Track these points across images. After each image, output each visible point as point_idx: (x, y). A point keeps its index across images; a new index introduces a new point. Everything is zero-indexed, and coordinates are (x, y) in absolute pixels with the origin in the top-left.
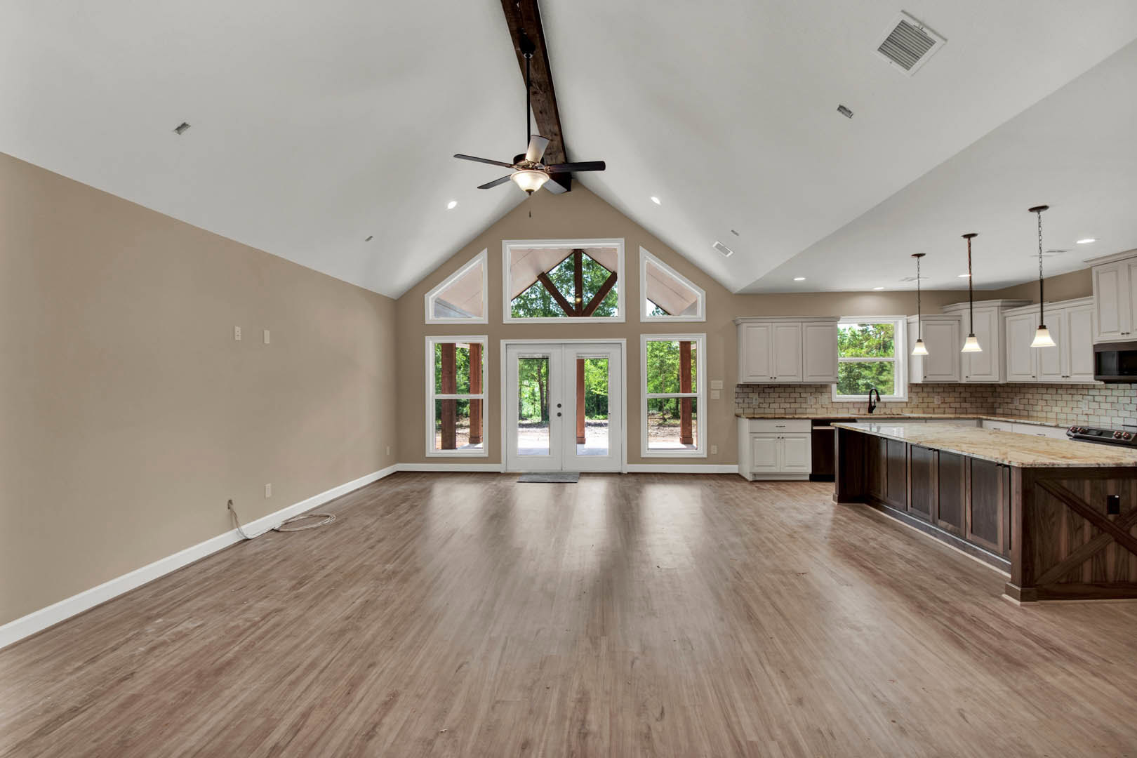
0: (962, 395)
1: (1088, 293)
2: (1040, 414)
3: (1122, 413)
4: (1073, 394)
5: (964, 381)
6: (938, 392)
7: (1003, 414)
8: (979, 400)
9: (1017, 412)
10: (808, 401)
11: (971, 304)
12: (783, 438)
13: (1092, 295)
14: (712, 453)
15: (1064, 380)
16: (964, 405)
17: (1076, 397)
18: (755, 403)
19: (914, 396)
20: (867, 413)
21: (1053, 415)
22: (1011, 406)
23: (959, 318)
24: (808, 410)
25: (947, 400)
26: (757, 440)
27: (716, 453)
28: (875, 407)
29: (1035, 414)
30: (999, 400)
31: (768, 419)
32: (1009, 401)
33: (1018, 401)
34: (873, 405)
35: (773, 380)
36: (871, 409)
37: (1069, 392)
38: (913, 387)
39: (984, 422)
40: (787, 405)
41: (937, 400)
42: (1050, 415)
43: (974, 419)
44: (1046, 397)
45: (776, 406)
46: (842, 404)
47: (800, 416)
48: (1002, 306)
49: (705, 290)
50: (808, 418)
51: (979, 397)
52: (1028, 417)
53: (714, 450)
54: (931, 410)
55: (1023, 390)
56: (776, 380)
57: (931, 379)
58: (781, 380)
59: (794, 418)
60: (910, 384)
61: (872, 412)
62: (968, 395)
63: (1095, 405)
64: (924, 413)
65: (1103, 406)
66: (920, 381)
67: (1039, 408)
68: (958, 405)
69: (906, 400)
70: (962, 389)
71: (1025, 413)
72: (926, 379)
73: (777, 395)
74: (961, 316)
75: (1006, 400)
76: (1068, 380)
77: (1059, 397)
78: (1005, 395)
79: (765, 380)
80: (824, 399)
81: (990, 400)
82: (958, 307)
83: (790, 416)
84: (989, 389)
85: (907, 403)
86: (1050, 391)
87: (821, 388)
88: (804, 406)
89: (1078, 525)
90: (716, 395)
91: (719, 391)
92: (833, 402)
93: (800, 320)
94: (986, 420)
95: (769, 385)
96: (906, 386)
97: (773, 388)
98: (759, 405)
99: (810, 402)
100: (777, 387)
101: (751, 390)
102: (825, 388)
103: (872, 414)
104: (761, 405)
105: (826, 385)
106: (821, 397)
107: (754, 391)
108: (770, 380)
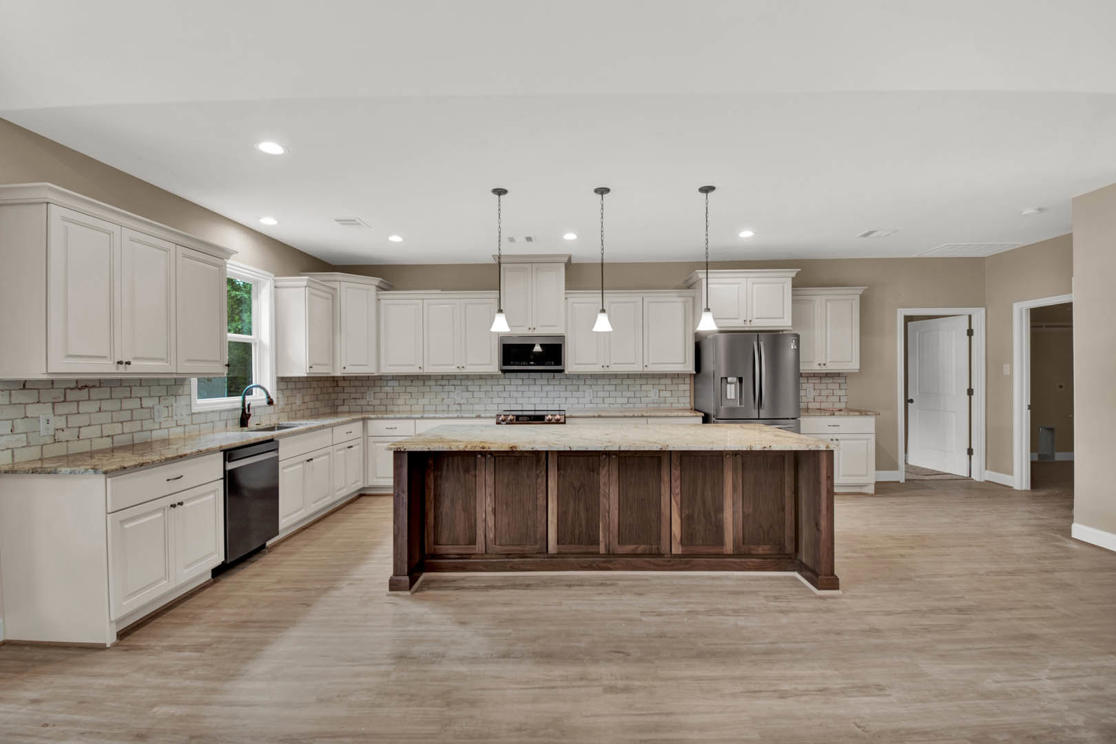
1: (495, 286)
2: (401, 408)
3: (497, 400)
4: (443, 386)
6: (300, 389)
7: (349, 412)
9: (370, 408)
10: (156, 413)
13: (500, 289)
15: (458, 370)
16: (317, 404)
17: (446, 389)
18: (45, 432)
19: (281, 395)
21: (419, 408)
22: (360, 402)
28: (250, 415)
29: (396, 409)
30: (342, 396)
32: (358, 396)
33: (372, 395)
34: (246, 412)
36: (247, 419)
37: (439, 383)
38: (285, 382)
39: (369, 422)
41: (298, 400)
42: (415, 408)
44: (409, 389)
52: (386, 412)
54: (294, 414)
55: (377, 383)
56: (128, 369)
60: (278, 378)
61: (247, 425)
63: (469, 395)
65: (476, 394)
67: (401, 401)
71: (383, 408)
72: (312, 370)
73: (97, 406)
75: (353, 396)
76: (463, 370)
78: (353, 390)
80: (179, 407)
86: (416, 383)
87: (175, 386)
88: (147, 425)
92: (192, 414)
94: (370, 419)
95: (77, 381)
96: (275, 380)
97: (87, 390)
98: (54, 436)
99: (159, 417)
100: (94, 386)
101: (31, 396)
102: (182, 385)
103: (245, 429)
104: (60, 436)
105: (184, 380)
106: (174, 405)
107: (42, 400)
108: (117, 369)
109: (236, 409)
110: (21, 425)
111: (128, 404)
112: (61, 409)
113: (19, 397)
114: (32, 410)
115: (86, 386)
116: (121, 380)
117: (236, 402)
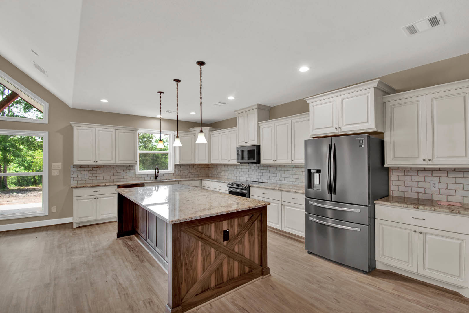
0: (197, 169)
1: (235, 125)
5: (196, 163)
6: (187, 168)
7: (212, 177)
8: (203, 171)
10: (122, 174)
11: (201, 128)
12: (98, 198)
13: (236, 126)
14: (52, 211)
15: (228, 162)
16: (197, 173)
17: (232, 169)
18: (86, 177)
19: (177, 170)
20: (154, 180)
21: (226, 177)
22: (214, 173)
23: (194, 134)
24: (122, 180)
25: (191, 171)
26: (79, 201)
27: (55, 211)
28: (158, 176)
29: (221, 177)
30: (210, 171)
31: (87, 187)
32: (213, 171)
33: (216, 171)
34: (157, 175)
35: (95, 163)
36: (156, 177)
37: (231, 167)
38: (176, 166)
39: (202, 181)
40: (108, 178)
41: (186, 172)
43: (199, 180)
44: (224, 169)
45: (101, 178)
46: (142, 176)
47: (110, 184)
48: (209, 130)
49: (48, 103)
50: (115, 185)
51: (203, 170)
52: (219, 178)
53: (54, 209)
54: (184, 176)
55: (217, 166)
56: (98, 163)
57: (183, 162)
58: (100, 163)
59: (106, 186)
60: (175, 164)
61: (156, 179)
62: (198, 169)
63: (239, 173)
64: (181, 178)
65: (241, 173)
66: (178, 163)
67: (222, 174)
68: (195, 174)
69: (173, 172)
70: (196, 166)
71: (218, 176)
72: (181, 162)
73: (102, 172)
74: (195, 133)
77: (228, 169)
79: (91, 162)
80: (131, 173)
81: (207, 171)
82: (195, 129)
83: (104, 185)
84: (207, 166)
85: (173, 173)
87: (130, 167)
88: (119, 177)
89: (208, 253)
90: (55, 173)
91: (58, 170)
92: (136, 175)
93: (115, 128)
94: (203, 180)
95: (96, 166)
96: (173, 165)
97: (99, 168)
98: (89, 178)
99: (123, 175)
100: (101, 167)
101: (83, 169)
102: (133, 167)
103: (156, 180)
104: (90, 178)
105: (133, 165)
106: (129, 172)
107: (86, 170)
108: (94, 163)
109: (153, 174)
110: (80, 176)
111: (112, 171)
112: (91, 172)
113: (79, 169)
114: (82, 172)
115: (99, 167)
116: (110, 165)
117: (153, 172)
